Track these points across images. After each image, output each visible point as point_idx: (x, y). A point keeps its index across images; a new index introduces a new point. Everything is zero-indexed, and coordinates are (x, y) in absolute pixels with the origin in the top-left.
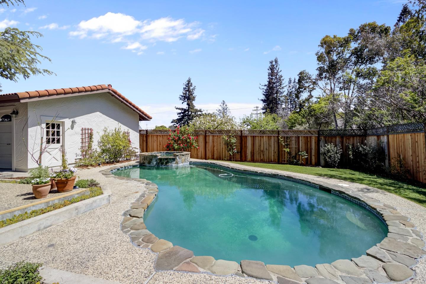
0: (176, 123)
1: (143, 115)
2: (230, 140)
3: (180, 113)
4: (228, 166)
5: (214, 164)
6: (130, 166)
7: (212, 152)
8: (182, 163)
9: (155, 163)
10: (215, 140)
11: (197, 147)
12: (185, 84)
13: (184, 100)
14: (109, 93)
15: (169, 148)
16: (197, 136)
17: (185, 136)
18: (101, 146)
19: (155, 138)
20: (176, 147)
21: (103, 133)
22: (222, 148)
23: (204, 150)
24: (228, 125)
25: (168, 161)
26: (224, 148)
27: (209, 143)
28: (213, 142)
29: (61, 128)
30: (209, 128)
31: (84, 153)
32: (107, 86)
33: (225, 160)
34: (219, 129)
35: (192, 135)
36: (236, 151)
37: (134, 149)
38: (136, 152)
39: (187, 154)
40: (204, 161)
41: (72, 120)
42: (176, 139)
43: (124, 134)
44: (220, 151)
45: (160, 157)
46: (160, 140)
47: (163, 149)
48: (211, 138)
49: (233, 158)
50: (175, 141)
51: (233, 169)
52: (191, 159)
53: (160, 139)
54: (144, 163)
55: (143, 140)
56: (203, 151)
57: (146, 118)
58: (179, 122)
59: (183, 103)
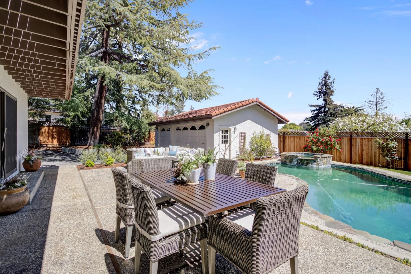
0: (309, 122)
1: (282, 119)
2: (387, 144)
3: (314, 111)
4: (383, 174)
5: (364, 169)
6: (274, 163)
7: (360, 156)
8: (323, 165)
9: (296, 163)
10: (364, 143)
11: (340, 150)
12: (321, 78)
13: (319, 96)
14: (257, 104)
15: (307, 149)
16: (340, 138)
17: (325, 138)
18: (250, 146)
19: (292, 139)
20: (315, 149)
21: (252, 136)
22: (375, 153)
23: (349, 152)
24: (384, 126)
25: (308, 162)
26: (377, 152)
27: (355, 145)
28: (362, 145)
29: (229, 133)
30: (356, 130)
31: (241, 151)
32: (255, 99)
33: (378, 166)
34: (369, 131)
35: (334, 136)
36: (397, 157)
37: (274, 149)
38: (275, 151)
39: (328, 157)
40: (349, 165)
41: (234, 127)
42: (315, 141)
43: (266, 135)
44: (372, 156)
45: (300, 158)
46: (297, 142)
47: (300, 150)
48: (358, 140)
49: (393, 165)
50: (313, 143)
51: (391, 177)
52: (333, 162)
53: (297, 140)
54: (285, 162)
55: (281, 141)
56: (348, 154)
57: (284, 121)
58: (313, 120)
59: (318, 99)
